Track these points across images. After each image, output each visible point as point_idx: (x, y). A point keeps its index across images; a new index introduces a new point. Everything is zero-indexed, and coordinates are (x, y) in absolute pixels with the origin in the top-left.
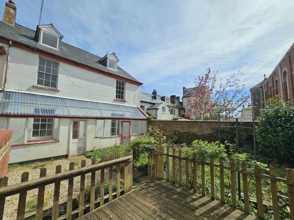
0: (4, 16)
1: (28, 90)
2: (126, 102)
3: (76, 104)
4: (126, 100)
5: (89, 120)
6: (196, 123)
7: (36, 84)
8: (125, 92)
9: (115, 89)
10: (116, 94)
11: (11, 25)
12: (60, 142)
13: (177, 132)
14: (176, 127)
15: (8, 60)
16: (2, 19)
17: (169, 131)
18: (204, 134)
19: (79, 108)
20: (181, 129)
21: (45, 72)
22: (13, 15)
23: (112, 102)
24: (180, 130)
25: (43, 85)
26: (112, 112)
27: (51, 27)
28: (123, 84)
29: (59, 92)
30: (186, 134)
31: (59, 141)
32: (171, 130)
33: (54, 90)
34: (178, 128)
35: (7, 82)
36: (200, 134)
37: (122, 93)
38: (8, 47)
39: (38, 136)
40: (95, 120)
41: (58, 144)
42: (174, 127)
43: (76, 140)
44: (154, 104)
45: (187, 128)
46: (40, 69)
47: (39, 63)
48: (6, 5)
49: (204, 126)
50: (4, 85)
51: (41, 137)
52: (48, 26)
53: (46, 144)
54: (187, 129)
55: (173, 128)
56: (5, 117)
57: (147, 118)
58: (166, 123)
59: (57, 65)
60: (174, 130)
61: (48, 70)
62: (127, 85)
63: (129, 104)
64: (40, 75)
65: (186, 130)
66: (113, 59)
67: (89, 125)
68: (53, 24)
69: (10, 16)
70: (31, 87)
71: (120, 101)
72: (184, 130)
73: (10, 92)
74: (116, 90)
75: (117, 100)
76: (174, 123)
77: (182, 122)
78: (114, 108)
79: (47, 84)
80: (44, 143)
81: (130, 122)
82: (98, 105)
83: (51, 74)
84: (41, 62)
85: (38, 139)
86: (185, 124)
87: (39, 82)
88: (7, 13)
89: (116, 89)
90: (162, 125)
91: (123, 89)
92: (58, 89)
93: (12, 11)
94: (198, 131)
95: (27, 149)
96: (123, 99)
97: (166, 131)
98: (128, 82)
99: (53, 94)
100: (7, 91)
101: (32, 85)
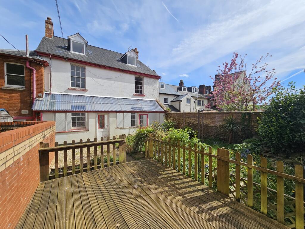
0: (45, 32)
1: (66, 91)
2: (145, 96)
3: (101, 101)
4: (144, 95)
5: (111, 113)
6: (209, 114)
7: (70, 87)
8: (143, 87)
9: (134, 85)
10: (134, 89)
11: (51, 39)
12: (90, 131)
13: (191, 123)
14: (191, 119)
15: (51, 70)
16: (45, 35)
17: (184, 123)
18: (216, 125)
19: (102, 103)
20: (194, 120)
21: (76, 76)
22: (51, 30)
23: (131, 97)
25: (75, 87)
26: (131, 106)
27: (77, 36)
28: (142, 80)
29: (87, 91)
30: (200, 125)
31: (89, 130)
32: (186, 122)
33: (83, 90)
35: (52, 86)
36: (212, 125)
37: (141, 88)
38: (49, 60)
39: (75, 126)
41: (88, 132)
42: (189, 119)
43: (102, 130)
44: (178, 96)
46: (72, 73)
47: (71, 69)
48: (46, 22)
49: (217, 118)
50: (50, 89)
51: (78, 127)
52: (75, 35)
53: (80, 132)
56: (53, 113)
57: (165, 110)
58: (181, 115)
59: (84, 69)
60: (188, 121)
61: (78, 74)
62: (146, 80)
63: (148, 98)
64: (73, 79)
66: (133, 55)
67: (111, 118)
68: (79, 33)
69: (49, 31)
70: (67, 89)
71: (139, 95)
72: (197, 122)
73: (54, 94)
74: (135, 86)
75: (136, 95)
76: (188, 114)
77: (196, 114)
78: (133, 103)
79: (78, 86)
80: (79, 131)
81: (147, 115)
82: (119, 100)
83: (80, 77)
84: (73, 68)
87: (73, 85)
88: (47, 29)
89: (135, 84)
90: (178, 116)
91: (142, 84)
92: (86, 89)
93: (50, 27)
94: (210, 122)
95: (68, 135)
96: (142, 93)
97: (182, 123)
98: (146, 77)
99: (83, 93)
100: (52, 94)
101: (68, 88)
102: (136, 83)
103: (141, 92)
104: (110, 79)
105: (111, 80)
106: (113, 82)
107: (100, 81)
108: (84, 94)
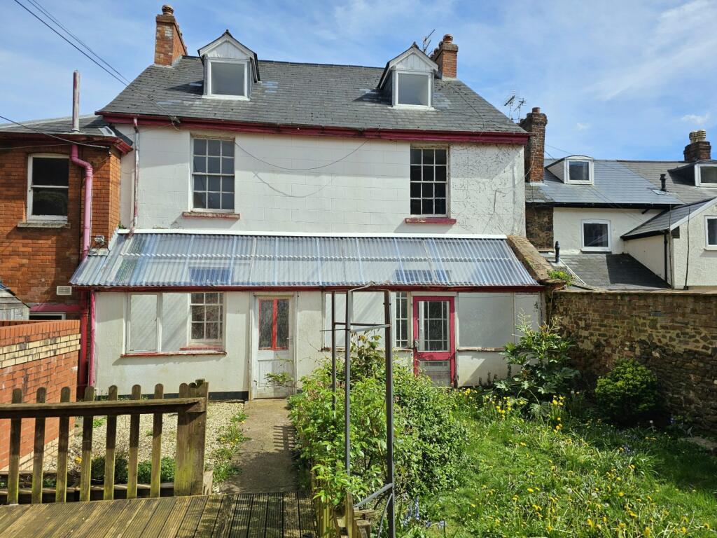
0: (156, 52)
1: (175, 224)
2: (454, 221)
3: (277, 249)
4: (453, 217)
7: (190, 207)
8: (449, 186)
9: (406, 183)
10: (409, 198)
11: (169, 67)
12: (228, 356)
13: (655, 347)
14: (654, 327)
15: (137, 163)
17: (623, 345)
20: (673, 333)
21: (207, 174)
22: (170, 40)
23: (395, 232)
24: (671, 339)
25: (205, 207)
26: (396, 266)
27: (226, 41)
28: (442, 158)
29: (237, 219)
30: (701, 361)
31: (225, 354)
32: (632, 340)
33: (225, 217)
34: (662, 327)
35: (138, 211)
37: (442, 190)
39: (202, 337)
40: (319, 293)
41: (223, 359)
42: (644, 325)
43: (269, 354)
45: (704, 332)
46: (198, 165)
47: (195, 153)
48: (157, 22)
50: (134, 220)
51: (208, 341)
52: (219, 42)
53: (198, 357)
54: (705, 338)
55: (641, 331)
56: (123, 293)
57: (540, 282)
59: (230, 148)
60: (643, 338)
61: (214, 166)
62: (458, 157)
63: (466, 227)
64: (199, 181)
65: (697, 341)
66: (416, 68)
68: (229, 31)
69: (166, 46)
70: (180, 218)
71: (429, 221)
72: (687, 343)
73: (142, 234)
74: (412, 185)
75: (413, 222)
76: (642, 303)
77: (680, 301)
78: (399, 252)
79: (213, 205)
80: (194, 355)
81: (451, 299)
82: (344, 244)
83: (220, 174)
84: (199, 147)
85: (202, 345)
86: (694, 311)
87: (199, 201)
88: (162, 40)
89: (412, 178)
90: (595, 311)
91: (442, 173)
92: (236, 211)
93: (168, 32)
95: (161, 366)
96: (444, 213)
97: (613, 342)
98: (461, 143)
99: (224, 227)
100: (137, 234)
101: (181, 213)
102: (415, 174)
103: (442, 207)
104: (315, 171)
105: (318, 174)
106: (325, 179)
107: (281, 180)
108: (228, 227)
